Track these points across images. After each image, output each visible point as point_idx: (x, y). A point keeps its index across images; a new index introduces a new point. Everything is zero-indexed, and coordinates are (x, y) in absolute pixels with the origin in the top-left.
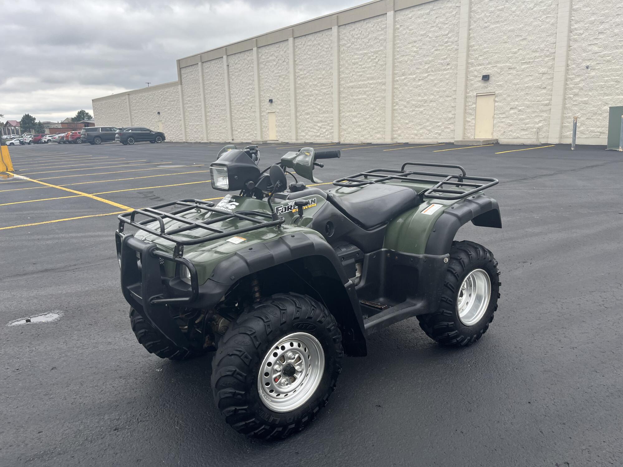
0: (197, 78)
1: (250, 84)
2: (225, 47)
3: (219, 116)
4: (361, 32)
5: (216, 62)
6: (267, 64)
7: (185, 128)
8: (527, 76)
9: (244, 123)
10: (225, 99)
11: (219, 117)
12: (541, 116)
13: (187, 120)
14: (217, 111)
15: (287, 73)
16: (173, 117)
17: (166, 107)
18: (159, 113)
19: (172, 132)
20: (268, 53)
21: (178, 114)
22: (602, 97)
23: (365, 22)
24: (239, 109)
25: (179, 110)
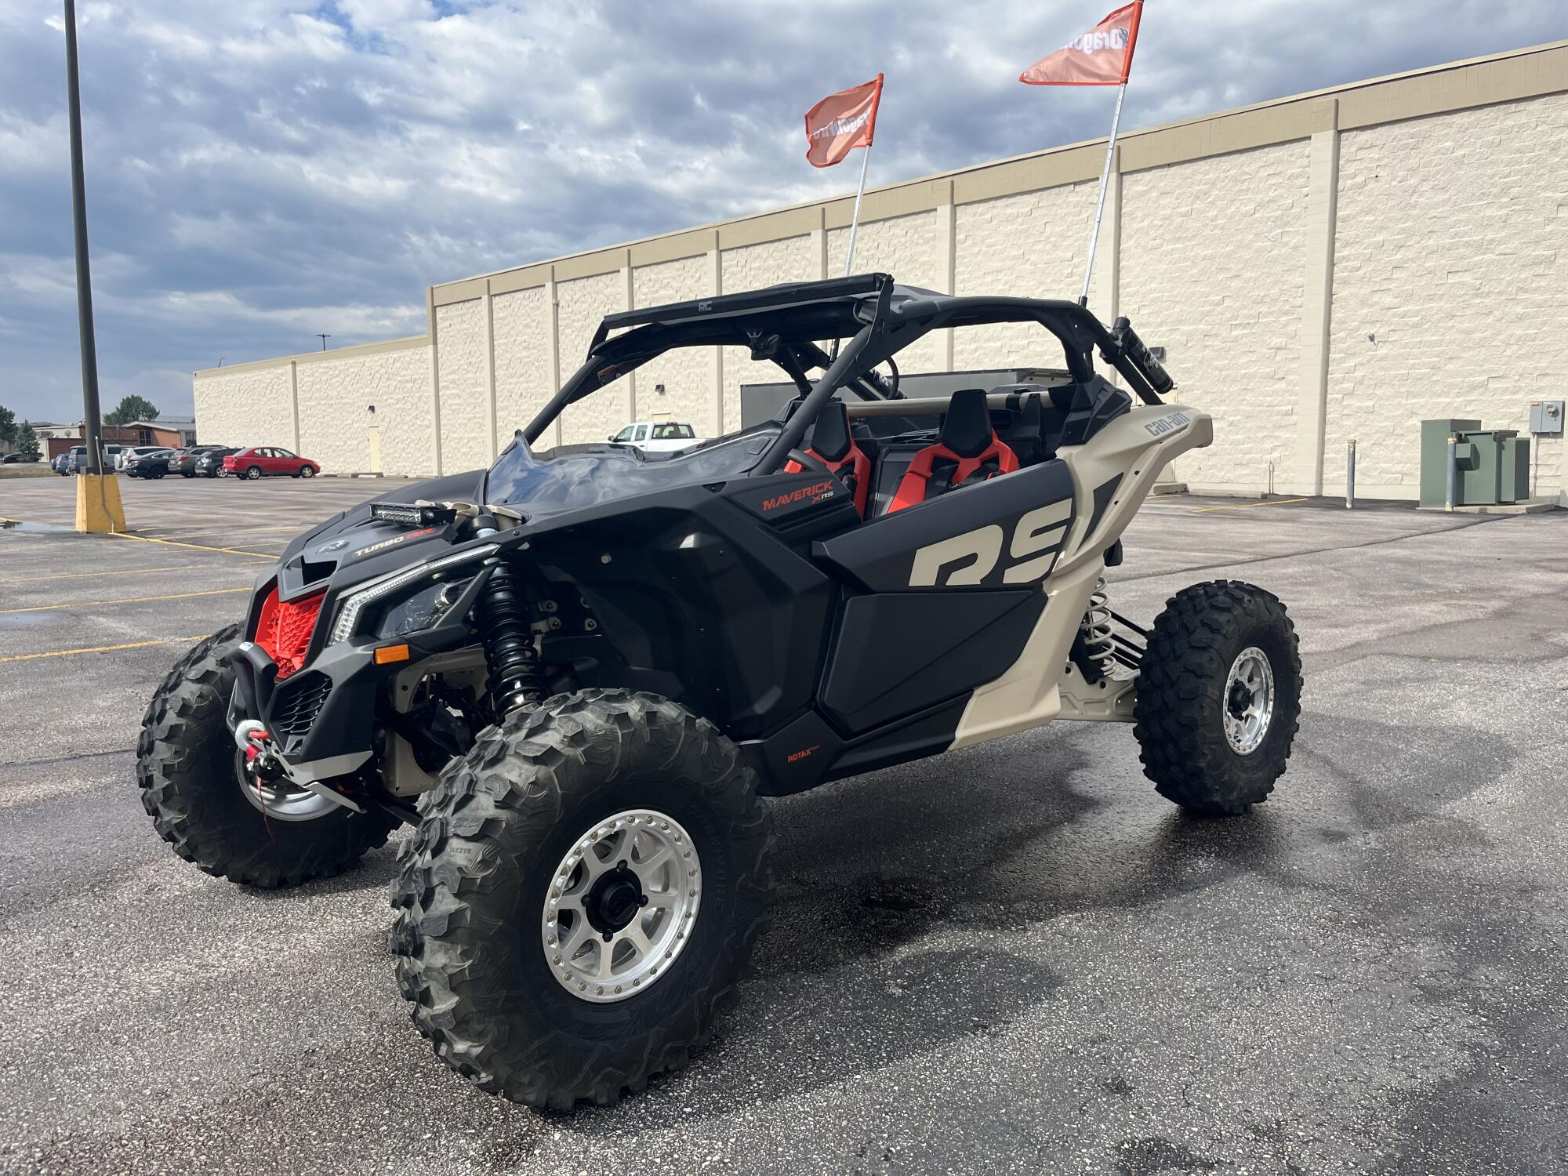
0: (477, 330)
2: (552, 264)
4: (876, 244)
5: (527, 293)
8: (1244, 353)
10: (546, 380)
12: (1276, 437)
16: (408, 418)
17: (391, 394)
18: (372, 408)
19: (404, 454)
20: (656, 281)
21: (421, 412)
22: (1404, 401)
23: (888, 224)
25: (425, 403)
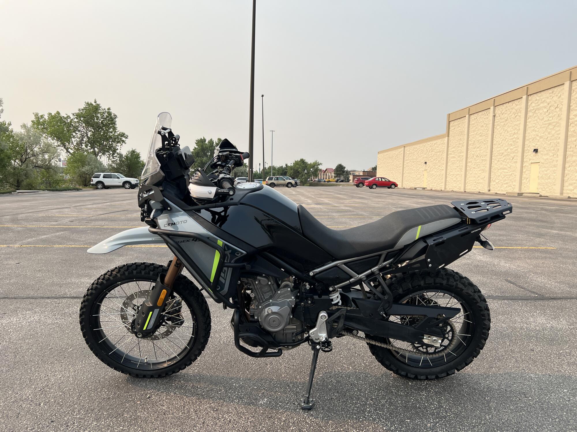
0: (463, 130)
1: (515, 134)
2: (494, 98)
3: (479, 166)
5: (483, 112)
6: (537, 112)
7: (446, 177)
9: (504, 174)
10: (487, 149)
11: (479, 168)
13: (449, 169)
14: (477, 161)
15: (559, 120)
16: (437, 166)
17: (432, 157)
18: (426, 163)
19: (434, 181)
20: (539, 100)
21: (441, 164)
24: (500, 160)
25: (443, 161)
